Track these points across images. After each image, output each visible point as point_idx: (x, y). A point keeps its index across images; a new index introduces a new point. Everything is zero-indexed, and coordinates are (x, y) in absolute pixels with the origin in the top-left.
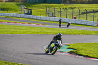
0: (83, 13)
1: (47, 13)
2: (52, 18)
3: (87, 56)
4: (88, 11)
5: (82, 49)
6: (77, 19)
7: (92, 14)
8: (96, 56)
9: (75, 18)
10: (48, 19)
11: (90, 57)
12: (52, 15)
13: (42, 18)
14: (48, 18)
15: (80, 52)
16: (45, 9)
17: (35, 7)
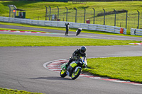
0: (99, 15)
1: (47, 16)
2: (55, 23)
3: (106, 76)
4: (107, 11)
5: (98, 67)
6: (92, 23)
7: (113, 16)
8: (118, 76)
9: (88, 22)
10: (50, 24)
11: (111, 78)
12: (55, 18)
13: (40, 23)
14: (49, 22)
15: (96, 71)
16: (44, 10)
17: (30, 7)
